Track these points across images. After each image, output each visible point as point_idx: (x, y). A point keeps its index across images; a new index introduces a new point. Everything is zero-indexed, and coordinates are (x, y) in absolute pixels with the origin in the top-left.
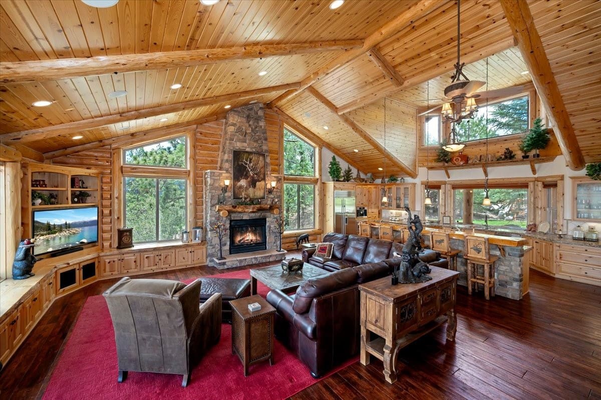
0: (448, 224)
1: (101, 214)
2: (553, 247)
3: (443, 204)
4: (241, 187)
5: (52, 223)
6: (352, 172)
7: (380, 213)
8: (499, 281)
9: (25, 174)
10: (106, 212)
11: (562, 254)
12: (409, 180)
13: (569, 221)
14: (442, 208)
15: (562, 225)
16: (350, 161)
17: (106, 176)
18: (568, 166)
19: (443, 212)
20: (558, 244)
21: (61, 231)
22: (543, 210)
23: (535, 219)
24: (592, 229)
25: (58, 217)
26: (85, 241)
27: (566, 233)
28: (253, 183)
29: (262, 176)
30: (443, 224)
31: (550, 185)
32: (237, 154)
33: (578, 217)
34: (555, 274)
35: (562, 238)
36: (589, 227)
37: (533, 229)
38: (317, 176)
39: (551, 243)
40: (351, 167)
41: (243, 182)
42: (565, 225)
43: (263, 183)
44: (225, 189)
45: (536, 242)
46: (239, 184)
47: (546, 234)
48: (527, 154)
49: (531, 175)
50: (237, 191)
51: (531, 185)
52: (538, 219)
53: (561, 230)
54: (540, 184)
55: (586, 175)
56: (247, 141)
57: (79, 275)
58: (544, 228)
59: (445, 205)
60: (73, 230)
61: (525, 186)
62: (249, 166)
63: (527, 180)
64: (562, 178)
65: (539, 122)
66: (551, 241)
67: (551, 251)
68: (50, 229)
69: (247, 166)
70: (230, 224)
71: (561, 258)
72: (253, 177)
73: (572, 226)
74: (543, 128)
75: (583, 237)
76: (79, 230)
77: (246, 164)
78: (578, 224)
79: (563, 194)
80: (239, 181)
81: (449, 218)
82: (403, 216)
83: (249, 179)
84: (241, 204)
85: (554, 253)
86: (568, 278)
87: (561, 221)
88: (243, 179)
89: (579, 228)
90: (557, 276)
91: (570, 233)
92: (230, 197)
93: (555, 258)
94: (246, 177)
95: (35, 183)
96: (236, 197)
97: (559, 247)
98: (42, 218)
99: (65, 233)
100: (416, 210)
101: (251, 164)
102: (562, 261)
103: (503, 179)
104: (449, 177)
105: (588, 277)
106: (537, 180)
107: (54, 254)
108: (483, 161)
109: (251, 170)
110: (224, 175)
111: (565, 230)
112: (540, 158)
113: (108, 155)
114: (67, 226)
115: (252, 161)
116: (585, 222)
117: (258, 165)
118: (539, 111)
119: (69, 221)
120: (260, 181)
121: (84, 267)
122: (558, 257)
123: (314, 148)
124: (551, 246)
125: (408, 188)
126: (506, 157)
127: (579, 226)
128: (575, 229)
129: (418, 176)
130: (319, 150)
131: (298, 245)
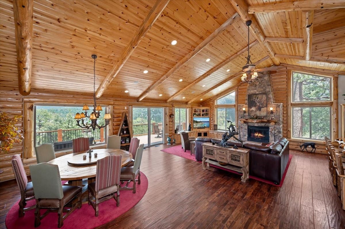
1: (210, 119)
4: (252, 111)
5: (197, 121)
9: (192, 110)
10: (212, 119)
17: (212, 109)
21: (199, 123)
25: (199, 119)
26: (206, 126)
28: (259, 109)
29: (265, 105)
32: (250, 96)
38: (333, 100)
41: (253, 109)
43: (265, 108)
44: (245, 112)
46: (251, 109)
50: (250, 112)
56: (257, 89)
57: (203, 134)
60: (202, 123)
62: (257, 101)
68: (197, 122)
69: (256, 101)
70: (248, 127)
72: (259, 106)
76: (204, 123)
77: (255, 100)
80: (251, 108)
83: (257, 107)
84: (251, 118)
88: (254, 107)
92: (247, 115)
94: (255, 106)
95: (195, 111)
96: (249, 115)
98: (195, 119)
99: (200, 123)
101: (258, 100)
107: (198, 128)
109: (258, 103)
110: (244, 106)
113: (212, 102)
114: (201, 122)
115: (258, 98)
117: (262, 99)
119: (201, 121)
120: (264, 108)
121: (204, 133)
123: (331, 78)
130: (333, 79)
131: (301, 148)
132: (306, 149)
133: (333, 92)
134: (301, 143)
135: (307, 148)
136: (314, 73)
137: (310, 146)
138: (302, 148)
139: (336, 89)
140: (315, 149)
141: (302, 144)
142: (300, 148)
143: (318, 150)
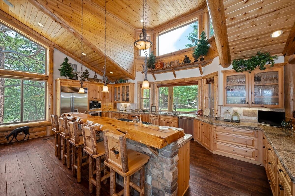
0: (154, 112)
2: (211, 129)
3: (152, 98)
6: (89, 74)
7: (115, 106)
8: (153, 188)
11: (217, 134)
12: (131, 81)
13: (222, 107)
14: (151, 100)
15: (217, 110)
16: (87, 65)
18: (220, 64)
19: (152, 104)
20: (215, 126)
22: (206, 99)
23: (202, 106)
24: (236, 112)
27: (219, 116)
30: (152, 112)
31: (211, 81)
33: (227, 103)
34: (213, 151)
35: (217, 120)
36: (234, 110)
37: (200, 114)
38: (48, 74)
39: (210, 125)
40: (88, 70)
42: (219, 110)
45: (201, 124)
47: (208, 117)
48: (197, 60)
49: (199, 75)
51: (200, 82)
52: (204, 106)
53: (216, 114)
54: (205, 81)
55: (232, 69)
58: (206, 113)
59: (153, 99)
61: (196, 83)
63: (198, 79)
64: (217, 74)
65: (204, 35)
66: (210, 123)
67: (210, 132)
71: (217, 137)
73: (224, 110)
74: (206, 39)
75: (230, 119)
78: (227, 108)
79: (218, 86)
81: (155, 107)
82: (127, 107)
85: (212, 133)
86: (222, 154)
87: (217, 107)
89: (227, 112)
90: (214, 152)
91: (222, 116)
93: (213, 137)
97: (216, 128)
100: (135, 103)
102: (218, 140)
103: (184, 79)
104: (155, 79)
105: (235, 153)
106: (203, 78)
108: (172, 66)
111: (219, 113)
112: (204, 61)
116: (231, 107)
118: (204, 28)
122: (215, 137)
123: (46, 49)
124: (210, 128)
125: (128, 86)
126: (185, 62)
127: (228, 111)
128: (225, 113)
129: (136, 78)
130: (50, 51)
131: (8, 139)
132: (16, 138)
133: (49, 65)
134: (7, 131)
135: (18, 137)
136: (29, 35)
137: (21, 133)
138: (10, 139)
139: (51, 61)
140: (29, 135)
141: (9, 133)
142: (6, 140)
143: (32, 135)
